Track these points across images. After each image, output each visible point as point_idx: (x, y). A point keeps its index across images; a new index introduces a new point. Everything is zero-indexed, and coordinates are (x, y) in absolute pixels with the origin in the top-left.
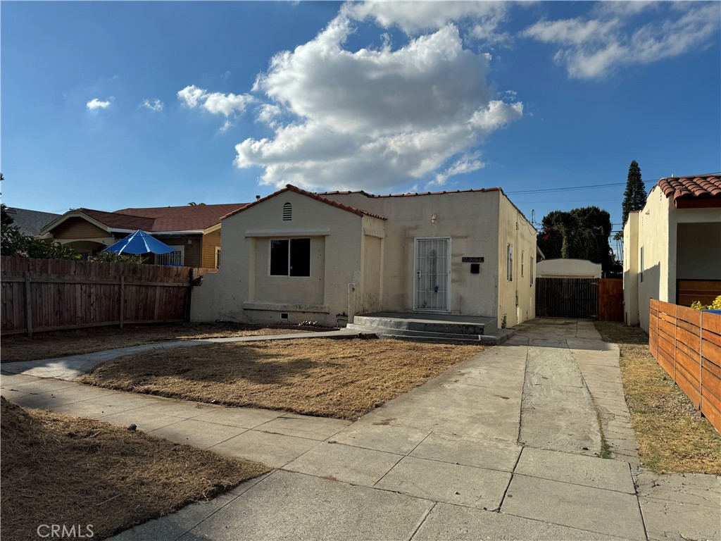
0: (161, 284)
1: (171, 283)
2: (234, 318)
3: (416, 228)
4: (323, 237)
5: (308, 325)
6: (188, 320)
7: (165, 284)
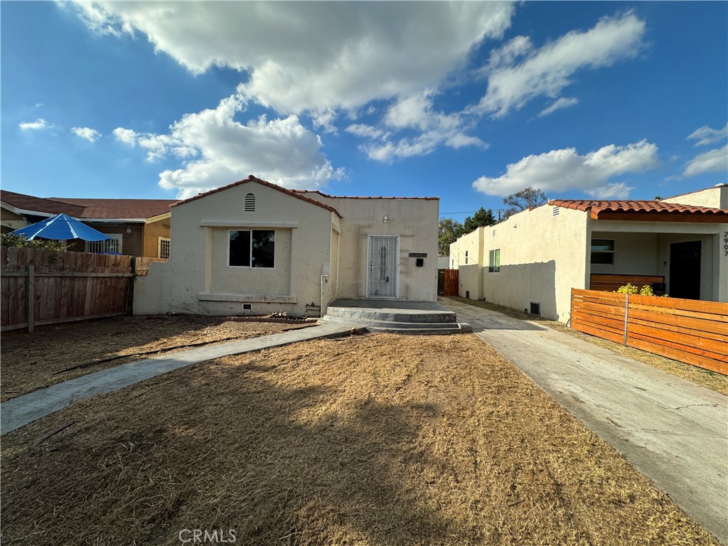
0: (94, 275)
1: (107, 274)
2: (186, 309)
3: (370, 226)
4: (290, 229)
5: (279, 317)
6: (130, 313)
7: (100, 275)
